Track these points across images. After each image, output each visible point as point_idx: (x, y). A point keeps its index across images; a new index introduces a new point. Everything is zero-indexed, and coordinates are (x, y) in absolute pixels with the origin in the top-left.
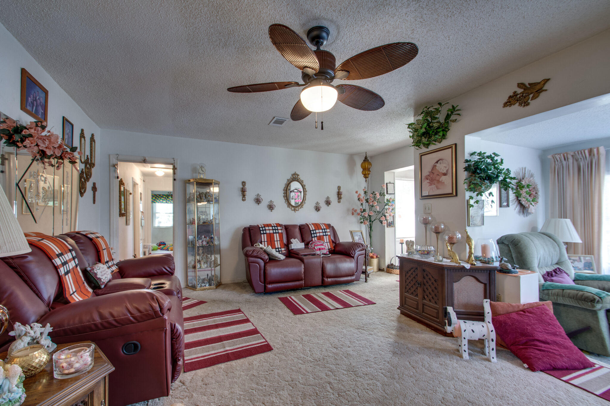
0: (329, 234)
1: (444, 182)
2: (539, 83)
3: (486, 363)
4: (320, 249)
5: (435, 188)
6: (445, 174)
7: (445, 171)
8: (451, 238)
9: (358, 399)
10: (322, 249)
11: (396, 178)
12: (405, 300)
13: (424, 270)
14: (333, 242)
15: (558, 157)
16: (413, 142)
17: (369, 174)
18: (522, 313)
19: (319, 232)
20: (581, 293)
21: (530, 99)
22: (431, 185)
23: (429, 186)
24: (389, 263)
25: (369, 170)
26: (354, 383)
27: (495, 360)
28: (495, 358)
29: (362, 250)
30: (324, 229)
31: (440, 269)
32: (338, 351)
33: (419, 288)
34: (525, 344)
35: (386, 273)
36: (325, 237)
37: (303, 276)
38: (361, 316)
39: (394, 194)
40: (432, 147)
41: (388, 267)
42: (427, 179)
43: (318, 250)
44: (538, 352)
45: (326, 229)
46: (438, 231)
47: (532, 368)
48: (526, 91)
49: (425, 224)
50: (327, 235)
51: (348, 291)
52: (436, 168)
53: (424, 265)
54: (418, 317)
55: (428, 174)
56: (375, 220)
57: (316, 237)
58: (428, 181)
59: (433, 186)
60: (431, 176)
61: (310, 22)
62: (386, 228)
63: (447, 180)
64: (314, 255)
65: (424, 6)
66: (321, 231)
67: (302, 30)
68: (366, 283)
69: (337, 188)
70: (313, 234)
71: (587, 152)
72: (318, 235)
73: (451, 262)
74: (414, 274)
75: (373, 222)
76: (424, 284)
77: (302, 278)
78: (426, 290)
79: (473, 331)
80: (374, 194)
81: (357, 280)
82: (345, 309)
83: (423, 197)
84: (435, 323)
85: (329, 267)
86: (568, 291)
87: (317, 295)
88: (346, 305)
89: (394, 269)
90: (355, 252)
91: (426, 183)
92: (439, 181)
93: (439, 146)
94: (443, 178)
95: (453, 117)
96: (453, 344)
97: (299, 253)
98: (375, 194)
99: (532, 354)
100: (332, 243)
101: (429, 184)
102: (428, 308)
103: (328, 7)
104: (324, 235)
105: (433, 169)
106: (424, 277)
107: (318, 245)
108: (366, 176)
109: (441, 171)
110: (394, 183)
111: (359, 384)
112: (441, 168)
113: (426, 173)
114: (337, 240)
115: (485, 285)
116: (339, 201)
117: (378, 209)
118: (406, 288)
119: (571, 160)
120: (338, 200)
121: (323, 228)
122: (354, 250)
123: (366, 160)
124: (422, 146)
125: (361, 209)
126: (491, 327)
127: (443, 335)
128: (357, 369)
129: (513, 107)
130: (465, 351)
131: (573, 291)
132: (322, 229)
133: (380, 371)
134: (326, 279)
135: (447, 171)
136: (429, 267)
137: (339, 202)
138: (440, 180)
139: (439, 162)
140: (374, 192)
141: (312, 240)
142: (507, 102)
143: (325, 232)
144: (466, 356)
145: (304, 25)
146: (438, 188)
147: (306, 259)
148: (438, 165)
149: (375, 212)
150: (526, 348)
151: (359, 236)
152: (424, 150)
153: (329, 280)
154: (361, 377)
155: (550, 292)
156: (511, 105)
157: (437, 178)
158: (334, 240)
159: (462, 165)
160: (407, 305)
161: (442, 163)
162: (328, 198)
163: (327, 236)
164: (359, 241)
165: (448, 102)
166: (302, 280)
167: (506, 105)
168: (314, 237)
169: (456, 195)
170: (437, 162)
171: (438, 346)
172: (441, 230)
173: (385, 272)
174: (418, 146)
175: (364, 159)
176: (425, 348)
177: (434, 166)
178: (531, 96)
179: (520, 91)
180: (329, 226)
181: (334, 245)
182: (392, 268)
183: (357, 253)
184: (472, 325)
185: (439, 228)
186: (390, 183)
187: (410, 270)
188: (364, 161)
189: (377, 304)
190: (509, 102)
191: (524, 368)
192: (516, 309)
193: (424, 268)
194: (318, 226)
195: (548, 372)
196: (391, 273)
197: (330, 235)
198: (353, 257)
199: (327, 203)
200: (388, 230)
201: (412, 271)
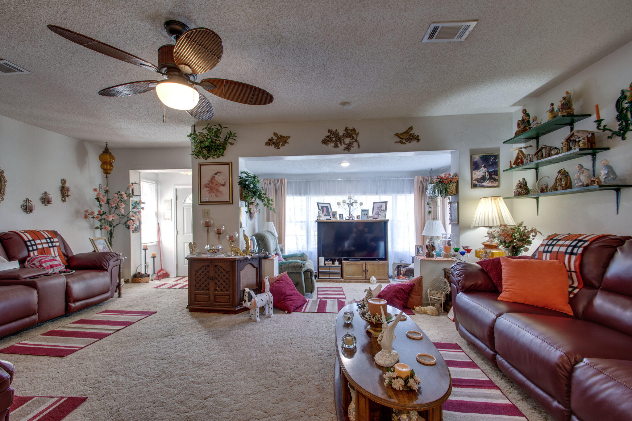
0: (58, 244)
1: (222, 192)
2: (285, 137)
3: (269, 319)
4: (52, 266)
5: (214, 195)
6: (223, 185)
7: (223, 183)
8: (231, 238)
9: (226, 376)
10: (56, 265)
11: (142, 180)
12: (195, 297)
13: (216, 266)
14: (64, 254)
15: (266, 181)
16: (194, 151)
17: (111, 170)
18: (278, 281)
19: (41, 244)
20: (296, 264)
21: (280, 145)
22: (210, 192)
23: (209, 193)
24: (135, 272)
25: (111, 164)
26: (211, 370)
27: (273, 315)
28: (273, 314)
29: (117, 260)
30: (49, 238)
31: (233, 262)
32: (169, 360)
33: (211, 283)
34: (284, 299)
35: (133, 284)
36: (52, 249)
37: (36, 307)
38: (155, 327)
39: (140, 196)
40: (210, 160)
41: (135, 276)
42: (207, 187)
43: (49, 267)
44: (290, 302)
45: (52, 238)
46: (220, 233)
47: (289, 312)
48: (279, 140)
49: (207, 227)
50: (55, 246)
51: (107, 311)
52: (215, 179)
53: (216, 262)
54: (210, 308)
55: (208, 182)
56: (117, 225)
57: (35, 250)
58: (208, 189)
59: (212, 194)
60: (211, 185)
61: (180, 16)
62: (132, 234)
63: (225, 190)
64: (47, 275)
65: (263, 65)
66: (44, 241)
67: (166, 16)
68: (120, 298)
69: (60, 182)
70: (30, 246)
71: (280, 180)
72: (40, 247)
73: (235, 255)
74: (205, 272)
75: (114, 227)
76: (216, 278)
77: (35, 311)
78: (217, 282)
79: (262, 301)
80: (119, 194)
81: (112, 296)
82: (129, 327)
83: (202, 203)
84: (226, 307)
85: (77, 288)
86: (291, 264)
87: (68, 327)
88: (127, 324)
89: (142, 277)
90: (109, 263)
91: (205, 191)
92: (217, 190)
93: (216, 160)
94: (221, 188)
95: (230, 141)
96: (244, 317)
97: (19, 276)
98: (121, 195)
99: (288, 304)
100: (63, 256)
101: (208, 192)
102: (220, 297)
103: (207, 20)
104: (50, 247)
105: (212, 179)
106: (216, 272)
107: (47, 261)
108: (106, 172)
109: (220, 182)
110: (139, 184)
111: (216, 369)
112: (220, 179)
113: (205, 180)
114: (69, 252)
115: (257, 268)
116: (64, 199)
117: (123, 212)
118: (196, 286)
119: (272, 184)
120: (62, 198)
121: (46, 237)
122: (108, 262)
123: (106, 151)
124: (201, 157)
125: (99, 212)
126: (270, 294)
127: (234, 314)
128: (203, 362)
129: (270, 147)
130: (258, 316)
131: (293, 264)
132: (46, 239)
133: (220, 353)
134: (73, 305)
135: (225, 182)
136: (222, 262)
137: (64, 201)
138: (219, 190)
139: (218, 174)
140: (119, 192)
141: (29, 256)
142: (268, 143)
143: (52, 242)
144: (258, 319)
145: (173, 14)
146: (217, 196)
147: (40, 283)
148: (217, 176)
149: (119, 215)
150: (285, 302)
151: (103, 244)
152: (202, 160)
153: (78, 304)
154: (212, 365)
155: (282, 267)
156: (269, 145)
157: (216, 187)
158: (64, 252)
159: (236, 181)
160: (196, 301)
161: (220, 176)
162: (46, 194)
163: (56, 248)
164: (104, 250)
165: (226, 126)
166: (34, 314)
167: (267, 144)
168: (33, 250)
169: (232, 203)
170: (216, 174)
171: (237, 322)
172: (222, 231)
173: (131, 283)
174: (197, 156)
175: (104, 150)
176: (232, 326)
177: (213, 177)
178: (281, 143)
179: (275, 138)
180: (55, 234)
181: (66, 258)
182: (138, 277)
183: (112, 263)
184: (261, 297)
185: (220, 230)
186: (136, 183)
187: (201, 269)
188: (104, 152)
189: (158, 312)
190: (269, 143)
191: (286, 313)
192: (275, 280)
193: (217, 264)
194: (38, 235)
195: (295, 311)
196: (139, 282)
197: (59, 246)
198: (106, 270)
199: (45, 202)
200: (133, 236)
201: (203, 269)
